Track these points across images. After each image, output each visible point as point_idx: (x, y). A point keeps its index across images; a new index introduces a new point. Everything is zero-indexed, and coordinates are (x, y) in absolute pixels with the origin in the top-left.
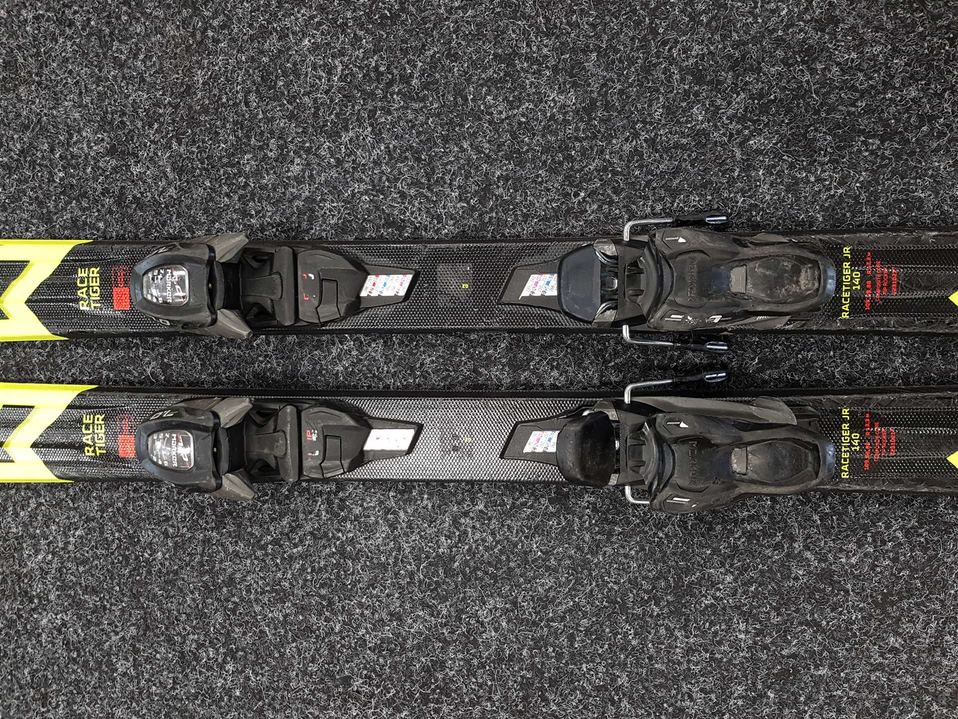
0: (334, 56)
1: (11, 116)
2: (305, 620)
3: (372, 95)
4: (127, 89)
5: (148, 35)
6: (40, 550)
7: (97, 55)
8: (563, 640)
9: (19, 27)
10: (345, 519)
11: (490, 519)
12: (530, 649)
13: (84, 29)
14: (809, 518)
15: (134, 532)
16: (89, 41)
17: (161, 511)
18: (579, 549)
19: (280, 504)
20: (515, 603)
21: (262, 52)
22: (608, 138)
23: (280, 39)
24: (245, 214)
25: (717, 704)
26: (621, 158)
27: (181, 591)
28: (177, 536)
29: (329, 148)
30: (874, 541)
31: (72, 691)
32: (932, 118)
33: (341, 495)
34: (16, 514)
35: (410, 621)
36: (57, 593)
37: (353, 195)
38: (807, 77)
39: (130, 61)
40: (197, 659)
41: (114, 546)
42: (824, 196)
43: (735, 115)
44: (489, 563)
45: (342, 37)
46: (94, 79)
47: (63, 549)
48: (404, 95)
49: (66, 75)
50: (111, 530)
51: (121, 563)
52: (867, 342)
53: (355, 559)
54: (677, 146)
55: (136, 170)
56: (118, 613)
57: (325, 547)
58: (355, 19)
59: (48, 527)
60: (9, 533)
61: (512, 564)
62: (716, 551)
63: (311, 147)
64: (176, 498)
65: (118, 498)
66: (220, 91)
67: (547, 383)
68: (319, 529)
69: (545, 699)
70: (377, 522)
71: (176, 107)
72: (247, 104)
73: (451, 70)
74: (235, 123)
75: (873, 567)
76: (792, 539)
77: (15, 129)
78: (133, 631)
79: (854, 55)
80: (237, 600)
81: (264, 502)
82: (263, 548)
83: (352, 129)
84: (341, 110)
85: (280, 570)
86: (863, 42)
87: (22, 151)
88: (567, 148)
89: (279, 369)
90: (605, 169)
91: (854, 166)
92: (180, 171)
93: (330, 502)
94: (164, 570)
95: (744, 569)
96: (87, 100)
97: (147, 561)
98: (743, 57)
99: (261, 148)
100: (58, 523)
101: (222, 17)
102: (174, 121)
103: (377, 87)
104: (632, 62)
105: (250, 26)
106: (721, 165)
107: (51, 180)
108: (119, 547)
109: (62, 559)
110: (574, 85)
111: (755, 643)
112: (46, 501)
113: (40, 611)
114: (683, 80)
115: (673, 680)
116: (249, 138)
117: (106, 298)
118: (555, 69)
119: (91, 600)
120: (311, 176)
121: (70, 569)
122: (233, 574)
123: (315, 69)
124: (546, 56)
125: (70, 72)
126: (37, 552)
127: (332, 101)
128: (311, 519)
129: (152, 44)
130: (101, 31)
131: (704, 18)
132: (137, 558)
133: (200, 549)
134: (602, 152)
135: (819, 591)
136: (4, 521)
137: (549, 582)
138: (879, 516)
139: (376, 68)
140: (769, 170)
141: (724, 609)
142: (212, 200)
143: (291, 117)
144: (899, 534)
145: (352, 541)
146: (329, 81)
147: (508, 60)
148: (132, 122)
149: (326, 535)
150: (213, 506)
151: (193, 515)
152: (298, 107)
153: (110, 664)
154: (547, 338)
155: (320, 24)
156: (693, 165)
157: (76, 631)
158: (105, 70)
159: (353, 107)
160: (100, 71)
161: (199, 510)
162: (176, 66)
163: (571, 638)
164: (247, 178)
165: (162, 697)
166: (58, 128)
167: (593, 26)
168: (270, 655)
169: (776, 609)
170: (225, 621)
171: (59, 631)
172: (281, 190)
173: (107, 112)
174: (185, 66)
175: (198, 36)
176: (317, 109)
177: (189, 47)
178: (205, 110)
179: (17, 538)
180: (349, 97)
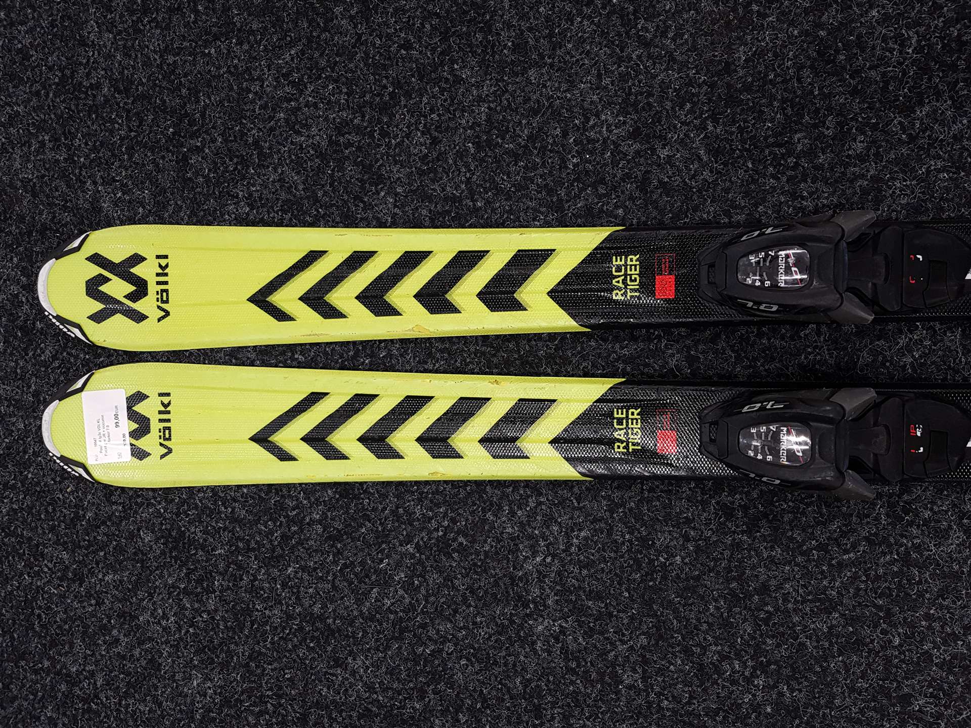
0: (908, 28)
1: (520, 100)
2: (856, 632)
3: (953, 67)
4: (653, 69)
5: (676, 12)
6: (538, 551)
7: (620, 35)
9: (531, 8)
10: (911, 524)
13: (604, 8)
15: (648, 535)
16: (609, 19)
17: (681, 512)
19: (828, 506)
21: (820, 26)
24: (794, 195)
27: (702, 598)
28: (699, 540)
29: (900, 123)
31: (569, 705)
33: (906, 497)
34: (513, 513)
36: (556, 598)
37: (928, 171)
39: (657, 40)
40: (720, 673)
41: (624, 548)
46: (614, 59)
47: (564, 551)
49: (583, 56)
50: (621, 531)
51: (631, 566)
53: (922, 567)
55: (664, 153)
56: (626, 621)
57: (884, 554)
59: (548, 527)
60: (503, 533)
63: (879, 124)
64: (699, 498)
65: (630, 498)
66: (766, 67)
68: (876, 534)
70: (950, 527)
71: (713, 86)
72: (799, 80)
74: (784, 101)
77: (522, 114)
78: (643, 640)
80: (772, 610)
81: (808, 505)
82: (806, 553)
83: (928, 103)
84: (915, 83)
85: (826, 578)
87: (530, 137)
89: (831, 361)
92: (716, 153)
93: (891, 506)
94: (683, 576)
96: (606, 81)
97: (662, 566)
99: (815, 126)
100: (560, 523)
102: (710, 100)
103: (959, 58)
107: (563, 165)
108: (629, 551)
109: (563, 561)
112: (547, 499)
113: (535, 617)
116: (801, 116)
117: (646, 286)
119: (595, 606)
120: (877, 155)
121: (572, 572)
122: (767, 581)
123: (884, 41)
125: (588, 53)
126: (535, 554)
127: (904, 73)
128: (868, 523)
129: (684, 21)
130: (623, 9)
132: (651, 561)
133: (727, 553)
136: (499, 521)
142: (754, 181)
143: (855, 92)
145: (917, 548)
146: (901, 53)
148: (661, 103)
149: (885, 540)
150: (745, 508)
151: (720, 518)
152: (863, 81)
153: (614, 676)
157: (575, 640)
158: (628, 50)
159: (930, 79)
160: (622, 51)
161: (728, 512)
162: (712, 43)
164: (798, 157)
165: (675, 712)
166: (573, 112)
168: (811, 669)
170: (755, 632)
171: (557, 640)
172: (839, 169)
173: (630, 94)
174: (724, 43)
176: (887, 83)
177: (728, 23)
178: (747, 88)
179: (513, 539)
180: (925, 70)
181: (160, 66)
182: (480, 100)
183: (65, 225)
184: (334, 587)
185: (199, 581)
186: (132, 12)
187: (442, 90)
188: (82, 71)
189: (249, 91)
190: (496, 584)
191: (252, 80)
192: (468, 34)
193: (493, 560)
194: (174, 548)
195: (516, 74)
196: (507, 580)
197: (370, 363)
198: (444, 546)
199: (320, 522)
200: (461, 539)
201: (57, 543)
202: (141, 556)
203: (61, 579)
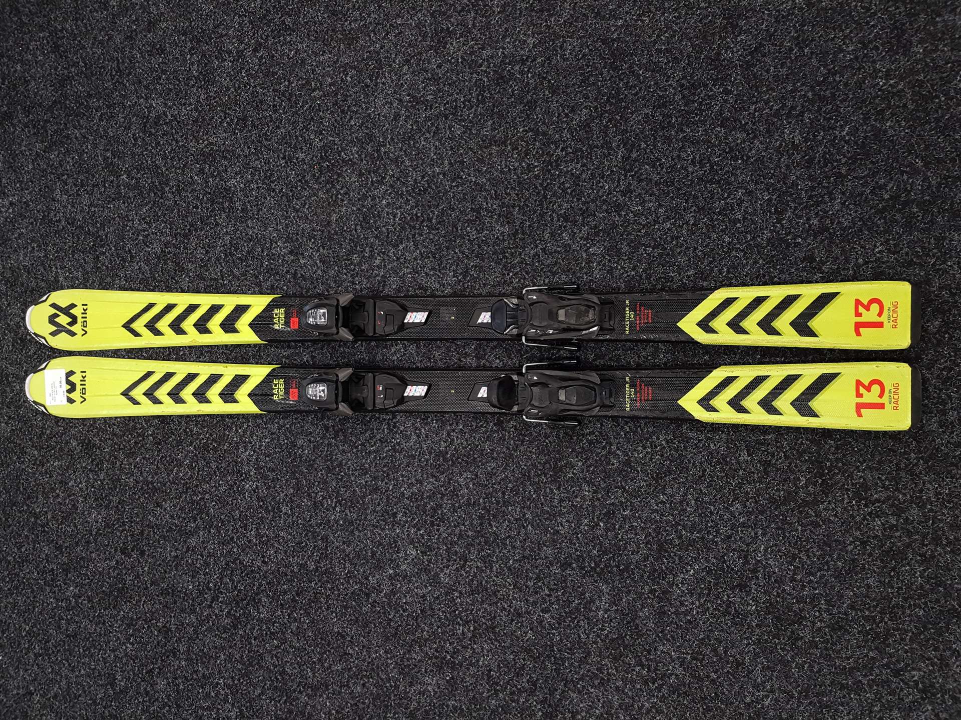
0: (397, 209)
1: (244, 234)
2: (376, 484)
3: (414, 227)
4: (299, 222)
5: (310, 197)
7: (286, 206)
8: (500, 494)
10: (396, 433)
11: (465, 433)
12: (484, 499)
13: (280, 193)
14: (619, 434)
15: (294, 440)
16: (282, 199)
18: (508, 448)
19: (365, 425)
20: (476, 475)
21: (364, 206)
22: (524, 248)
23: (372, 200)
24: (353, 283)
25: (574, 529)
26: (529, 257)
27: (316, 470)
28: (315, 442)
29: (393, 252)
30: (651, 446)
31: (259, 523)
32: (678, 238)
34: (237, 431)
35: (426, 484)
36: (255, 471)
37: (404, 274)
38: (617, 218)
39: (301, 209)
40: (322, 505)
41: (284, 447)
42: (625, 275)
43: (583, 237)
44: (465, 456)
45: (400, 200)
46: (284, 217)
47: (259, 449)
48: (429, 227)
50: (283, 439)
51: (287, 456)
52: (646, 346)
53: (400, 452)
54: (555, 251)
55: (303, 261)
56: (284, 482)
57: (386, 446)
58: (407, 191)
59: (252, 437)
61: (476, 456)
62: (574, 450)
63: (385, 252)
66: (344, 224)
67: (493, 366)
68: (383, 438)
69: (491, 525)
71: (323, 231)
72: (356, 231)
73: (451, 215)
74: (350, 240)
75: (651, 459)
76: (611, 444)
78: (291, 491)
79: (640, 208)
80: (343, 474)
81: (358, 425)
82: (357, 447)
83: (404, 243)
84: (399, 234)
85: (364, 459)
86: (644, 201)
87: (248, 252)
88: (504, 252)
89: (367, 358)
90: (522, 262)
91: (639, 261)
92: (323, 262)
93: (389, 424)
94: (308, 460)
95: (587, 459)
96: (280, 227)
97: (300, 455)
98: (587, 209)
99: (362, 252)
100: (257, 435)
101: (345, 189)
102: (321, 238)
103: (416, 223)
104: (535, 212)
105: (359, 194)
106: (576, 261)
107: (262, 266)
108: (286, 448)
109: (258, 454)
110: (508, 223)
111: (593, 497)
113: (246, 481)
114: (559, 220)
115: (553, 516)
116: (356, 247)
117: (287, 323)
118: (499, 215)
119: (271, 475)
120: (385, 265)
121: (262, 459)
122: (342, 461)
123: (388, 215)
124: (495, 209)
125: (273, 214)
126: (246, 450)
127: (395, 229)
128: (380, 433)
129: (312, 201)
130: (288, 194)
131: (569, 191)
132: (295, 453)
133: (326, 448)
134: (521, 254)
135: (625, 471)
136: (231, 434)
137: (494, 465)
138: (654, 433)
139: (416, 214)
140: (599, 263)
141: (578, 479)
142: (338, 276)
143: (376, 237)
144: (663, 443)
145: (399, 444)
146: (394, 220)
147: (478, 211)
148: (301, 238)
149: (387, 440)
150: (333, 426)
152: (380, 232)
153: (279, 508)
154: (495, 343)
155: (390, 193)
156: (563, 261)
157: (263, 491)
158: (289, 213)
159: (405, 232)
160: (287, 213)
161: (327, 428)
162: (323, 212)
163: (504, 493)
164: (355, 266)
165: (304, 525)
166: (266, 241)
167: (517, 195)
168: (358, 502)
169: (603, 479)
170: (337, 485)
171: (254, 491)
172: (370, 272)
173: (290, 234)
174: (327, 212)
175: (334, 197)
176: (388, 234)
177: (329, 203)
178: (336, 233)
179: (236, 443)
180: (403, 228)
181: (88, 213)
182: (227, 233)
183: (42, 288)
184: (157, 467)
185: (97, 465)
186: (76, 186)
187: (211, 228)
188: (52, 213)
189: (127, 226)
190: (229, 465)
191: (128, 220)
192: (222, 202)
193: (228, 453)
194: (86, 448)
195: (243, 222)
196: (234, 463)
197: (176, 358)
198: (206, 447)
199: (151, 435)
200: (214, 444)
201: (33, 446)
202: (71, 453)
203: (34, 465)
